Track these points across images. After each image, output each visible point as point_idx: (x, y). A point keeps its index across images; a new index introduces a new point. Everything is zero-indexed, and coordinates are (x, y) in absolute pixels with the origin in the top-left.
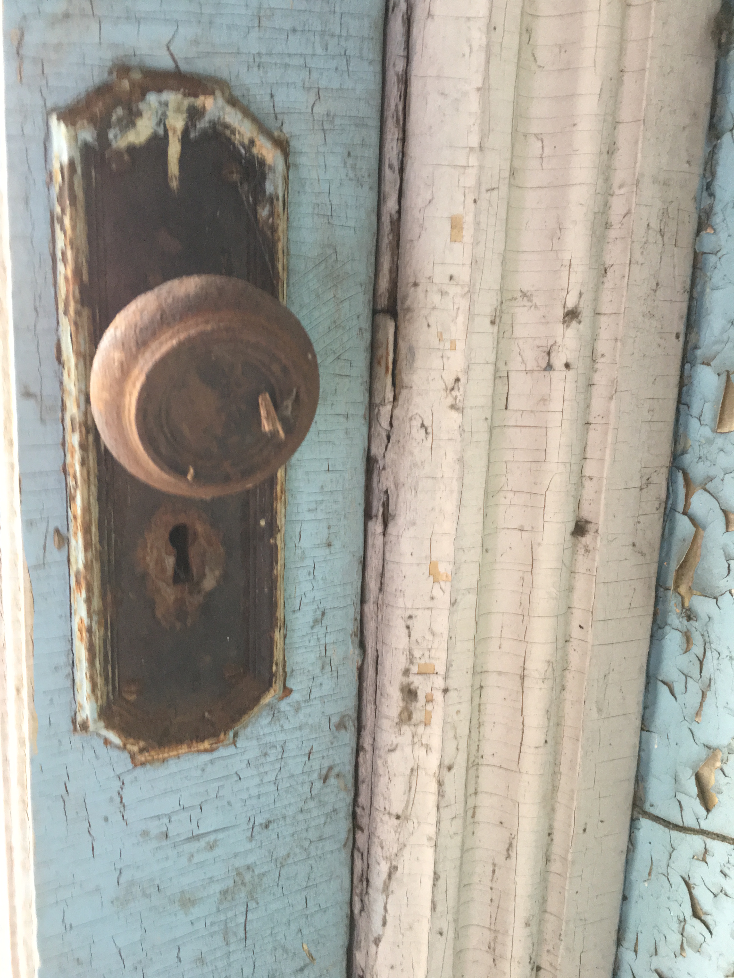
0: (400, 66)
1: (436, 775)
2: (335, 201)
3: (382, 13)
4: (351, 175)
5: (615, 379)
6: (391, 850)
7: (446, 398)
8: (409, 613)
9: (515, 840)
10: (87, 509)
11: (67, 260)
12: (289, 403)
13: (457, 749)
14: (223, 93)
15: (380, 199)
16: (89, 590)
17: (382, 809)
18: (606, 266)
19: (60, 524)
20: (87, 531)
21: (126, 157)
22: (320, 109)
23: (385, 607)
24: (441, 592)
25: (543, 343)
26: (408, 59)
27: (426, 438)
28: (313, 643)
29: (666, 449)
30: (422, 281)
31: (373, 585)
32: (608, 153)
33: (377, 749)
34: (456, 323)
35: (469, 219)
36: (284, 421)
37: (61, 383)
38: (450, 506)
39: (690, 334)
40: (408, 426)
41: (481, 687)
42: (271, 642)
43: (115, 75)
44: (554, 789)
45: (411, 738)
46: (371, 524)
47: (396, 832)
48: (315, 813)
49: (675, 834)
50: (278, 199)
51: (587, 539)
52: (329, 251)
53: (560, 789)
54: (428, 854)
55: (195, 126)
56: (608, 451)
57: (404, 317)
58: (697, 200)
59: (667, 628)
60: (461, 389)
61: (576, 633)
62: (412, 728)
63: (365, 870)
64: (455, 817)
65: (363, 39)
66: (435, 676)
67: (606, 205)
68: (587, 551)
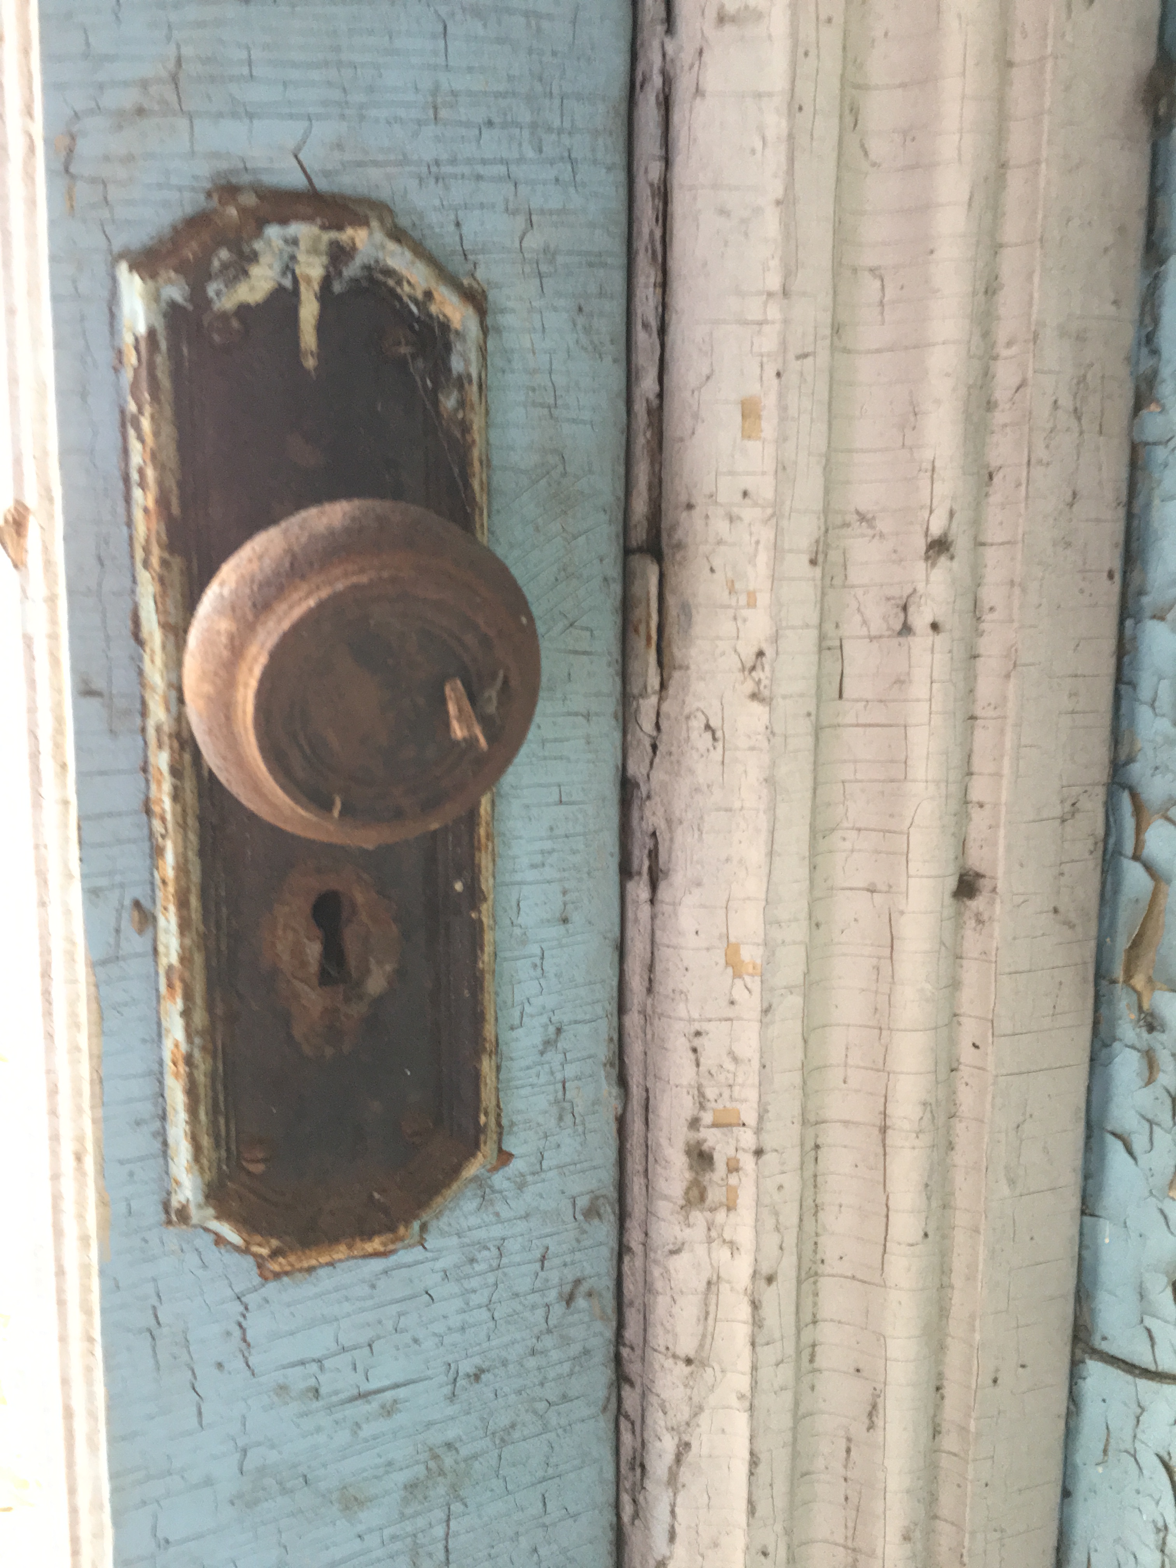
0: (655, 171)
1: (749, 1292)
2: (560, 380)
3: (625, 93)
4: (584, 340)
5: (1012, 647)
6: (679, 1415)
7: (743, 683)
8: (697, 1026)
9: (882, 1398)
10: (182, 869)
11: (148, 484)
12: (492, 692)
13: (781, 1248)
14: (382, 221)
15: (631, 377)
16: (188, 997)
17: (663, 1349)
18: (991, 469)
19: (139, 892)
20: (182, 904)
21: (235, 324)
22: (534, 241)
23: (657, 1019)
24: (746, 991)
25: (894, 591)
26: (667, 161)
27: (715, 748)
28: (543, 1079)
29: (1101, 754)
30: (699, 500)
31: (636, 983)
32: (986, 292)
33: (651, 1250)
34: (755, 565)
35: (770, 402)
36: (485, 721)
37: (140, 673)
38: (756, 855)
39: (1132, 571)
40: (684, 727)
41: (817, 1147)
42: (476, 1078)
43: (216, 197)
44: (943, 1311)
45: (705, 1230)
46: (630, 886)
47: (686, 1386)
48: (555, 1355)
49: (1144, 1384)
50: (470, 381)
51: (978, 904)
52: (552, 459)
53: (952, 1315)
54: (740, 1422)
55: (340, 274)
56: (1006, 762)
57: (674, 555)
58: (1132, 360)
59: (1117, 1045)
60: (767, 668)
61: (967, 1055)
62: (708, 1214)
63: (639, 1450)
64: (782, 1361)
65: (596, 133)
66: (742, 1129)
67: (986, 374)
68: (980, 921)
